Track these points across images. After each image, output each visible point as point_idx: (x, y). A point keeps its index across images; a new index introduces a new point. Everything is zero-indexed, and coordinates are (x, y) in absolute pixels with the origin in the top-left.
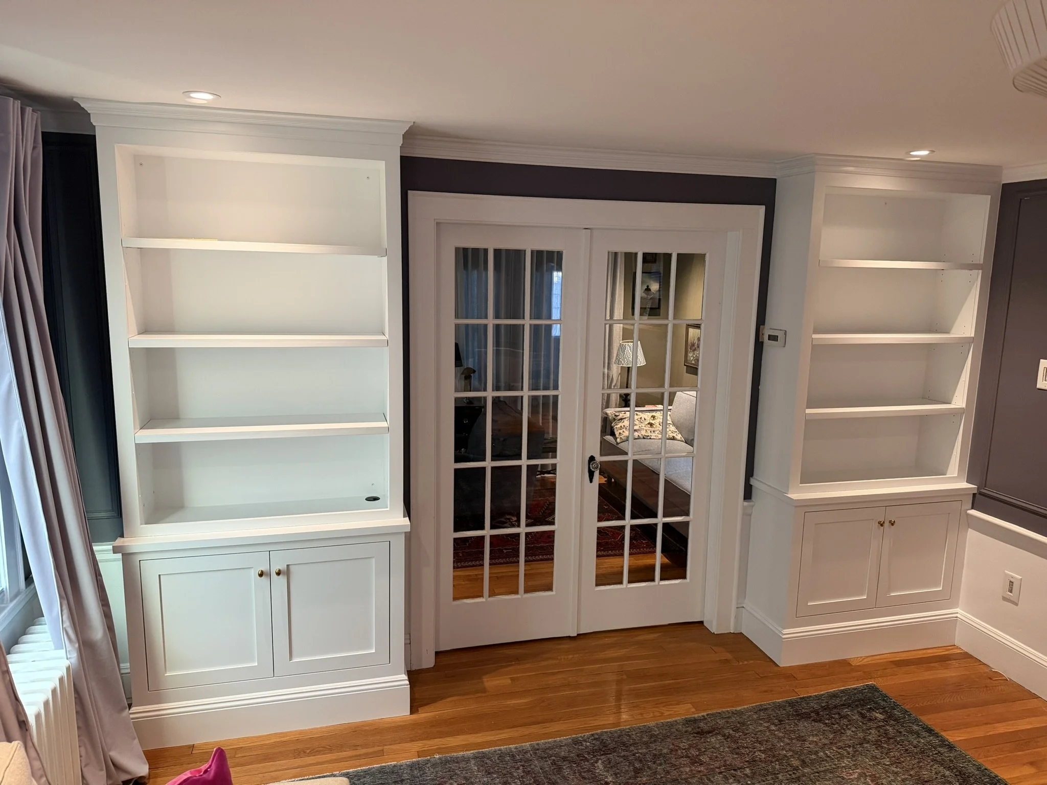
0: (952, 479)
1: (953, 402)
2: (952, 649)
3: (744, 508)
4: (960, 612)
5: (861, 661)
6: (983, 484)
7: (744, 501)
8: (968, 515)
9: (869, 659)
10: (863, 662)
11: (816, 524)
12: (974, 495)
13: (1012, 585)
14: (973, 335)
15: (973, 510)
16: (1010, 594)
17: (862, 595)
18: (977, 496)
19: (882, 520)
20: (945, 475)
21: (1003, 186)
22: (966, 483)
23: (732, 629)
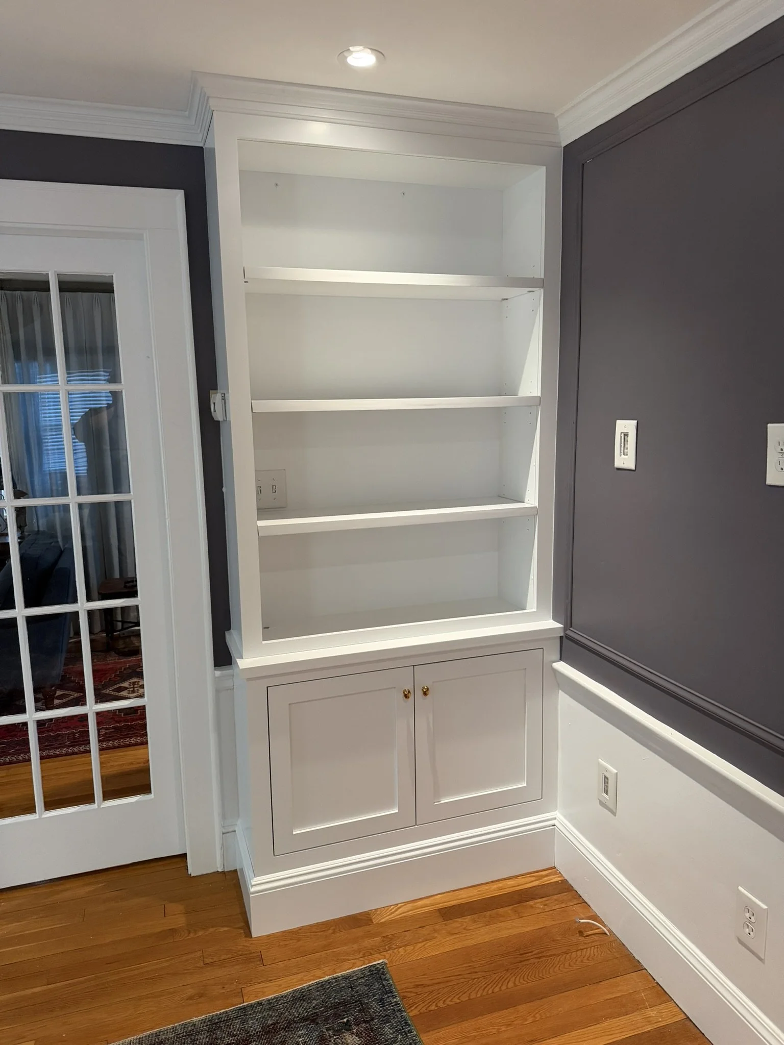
0: (532, 617)
1: (526, 500)
2: (546, 876)
3: (217, 680)
4: (558, 817)
5: (393, 913)
6: (569, 624)
7: (215, 670)
8: (555, 671)
9: (409, 906)
10: (397, 913)
11: (290, 704)
12: (561, 638)
13: (608, 783)
14: (539, 395)
15: (562, 662)
16: (605, 795)
17: (390, 806)
18: (564, 639)
19: (409, 687)
20: (524, 609)
21: (564, 149)
22: (552, 621)
23: (219, 866)
